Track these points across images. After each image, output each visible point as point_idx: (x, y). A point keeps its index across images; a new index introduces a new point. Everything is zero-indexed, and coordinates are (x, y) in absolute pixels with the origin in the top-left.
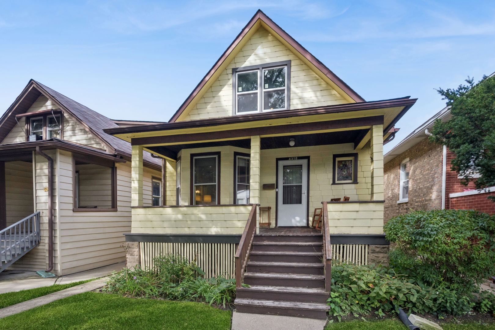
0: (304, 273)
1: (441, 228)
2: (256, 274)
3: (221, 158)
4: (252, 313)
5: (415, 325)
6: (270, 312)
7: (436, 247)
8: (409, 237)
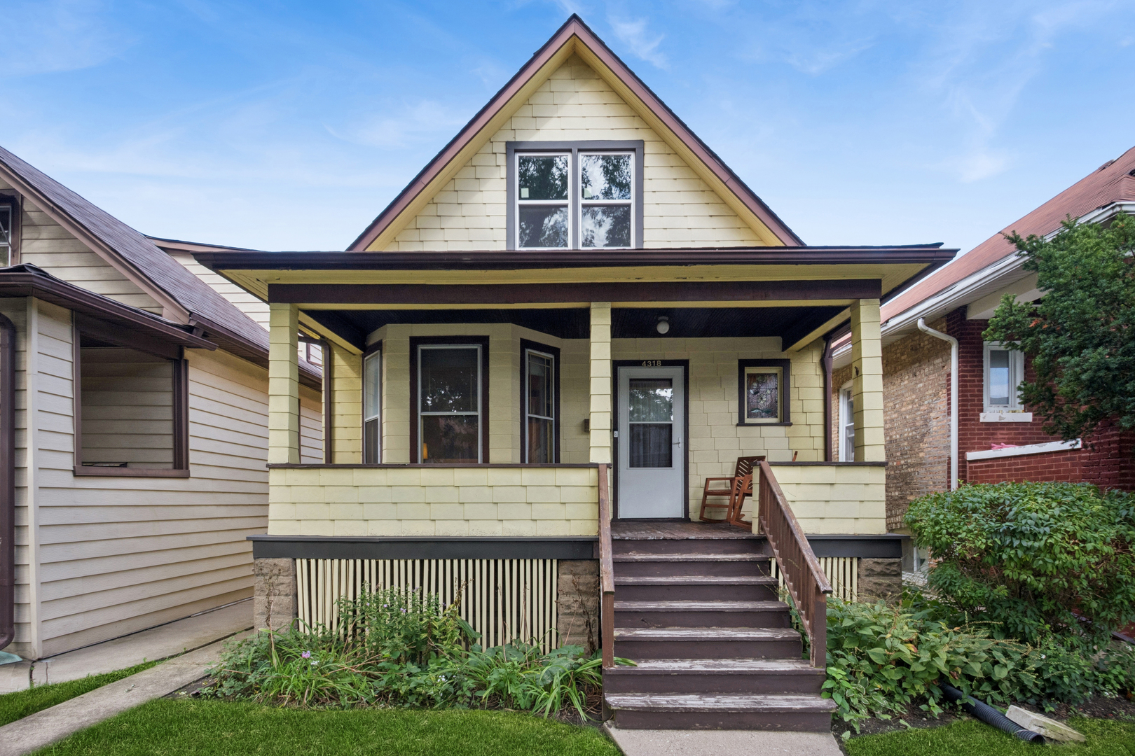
0: (745, 626)
1: (1056, 521)
2: (638, 632)
3: (490, 353)
4: (656, 729)
5: (1030, 730)
6: (701, 723)
7: (1051, 561)
8: (987, 539)
